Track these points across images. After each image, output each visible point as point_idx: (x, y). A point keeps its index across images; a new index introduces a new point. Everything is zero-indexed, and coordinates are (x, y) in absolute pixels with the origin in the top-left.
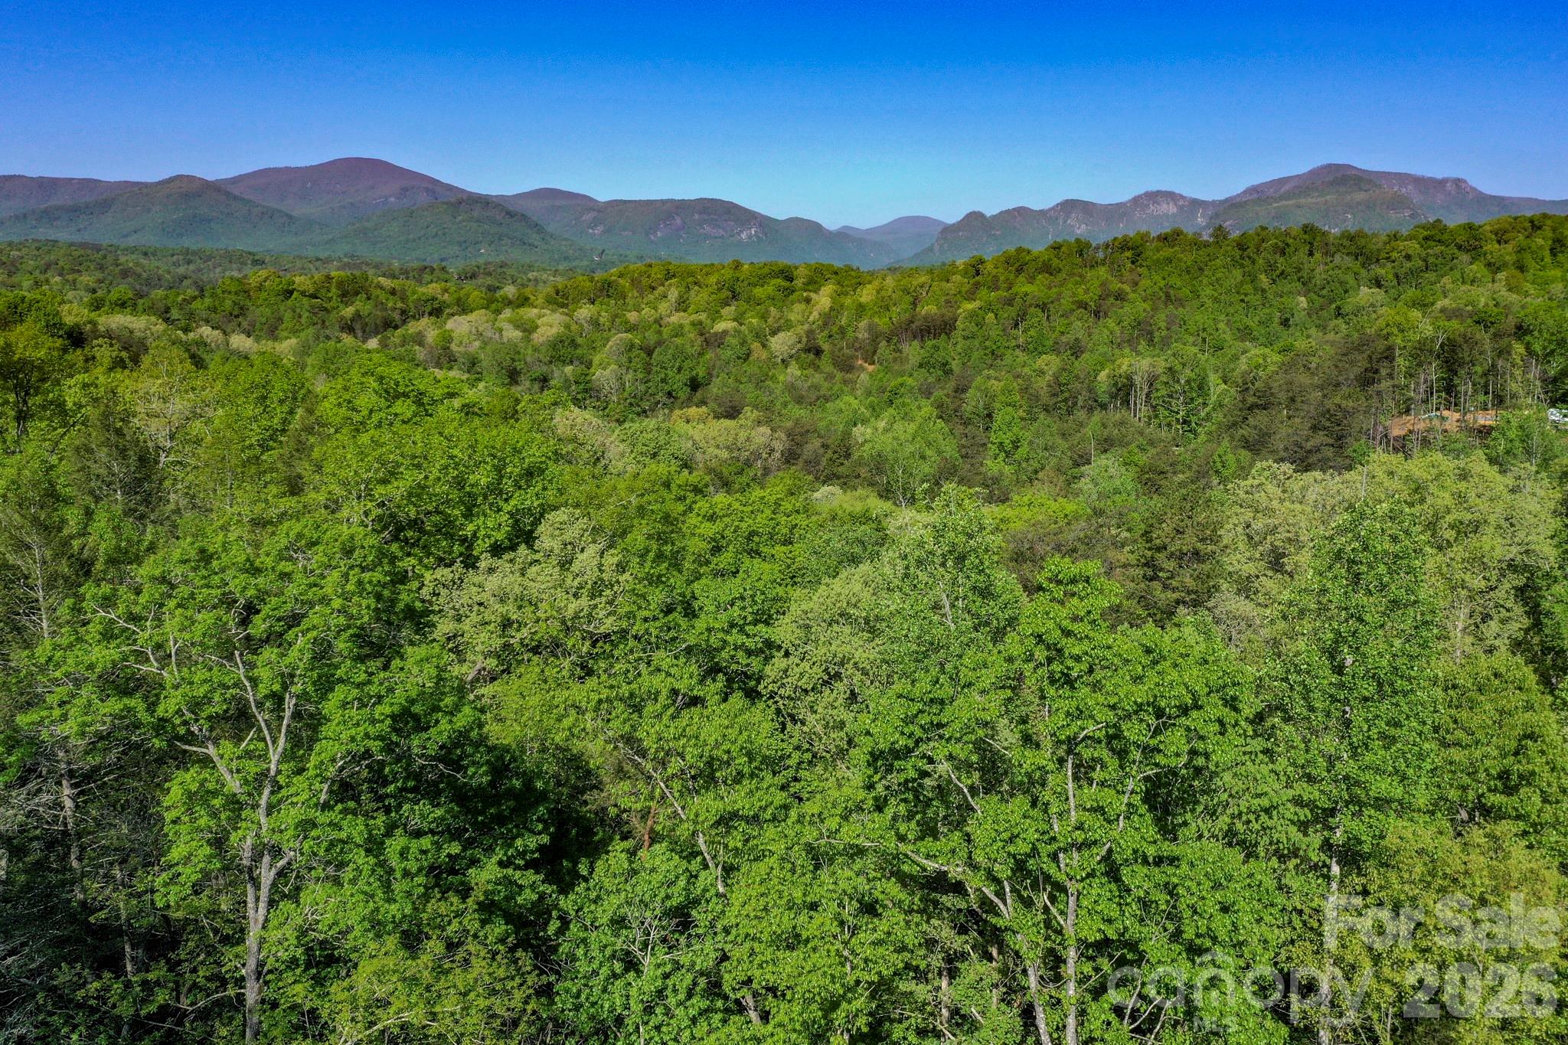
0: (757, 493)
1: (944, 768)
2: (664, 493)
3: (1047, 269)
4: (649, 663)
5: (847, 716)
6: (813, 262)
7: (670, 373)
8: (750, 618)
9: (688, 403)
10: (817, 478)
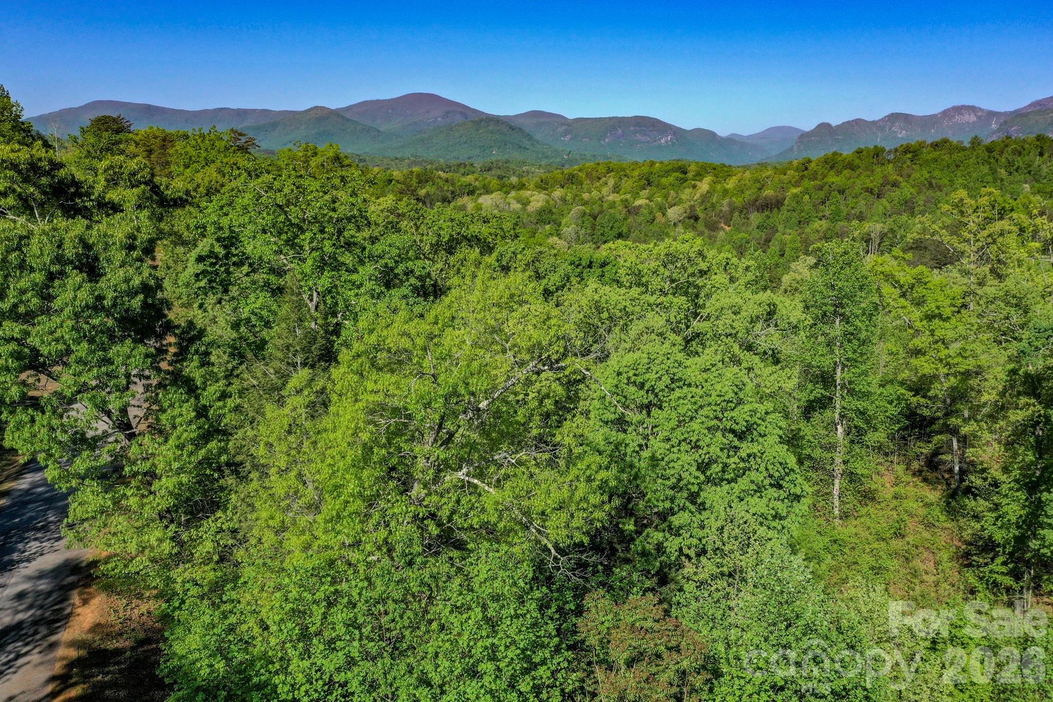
3: (851, 166)
6: (699, 161)
7: (606, 230)
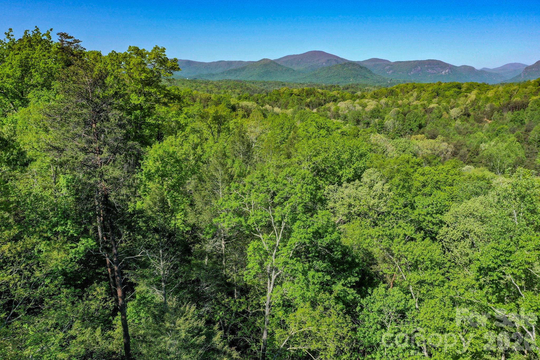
0: (441, 167)
1: (509, 277)
2: (407, 164)
4: (397, 224)
5: (469, 251)
6: (469, 82)
7: (412, 122)
8: (435, 212)
9: (417, 133)
10: (464, 162)
